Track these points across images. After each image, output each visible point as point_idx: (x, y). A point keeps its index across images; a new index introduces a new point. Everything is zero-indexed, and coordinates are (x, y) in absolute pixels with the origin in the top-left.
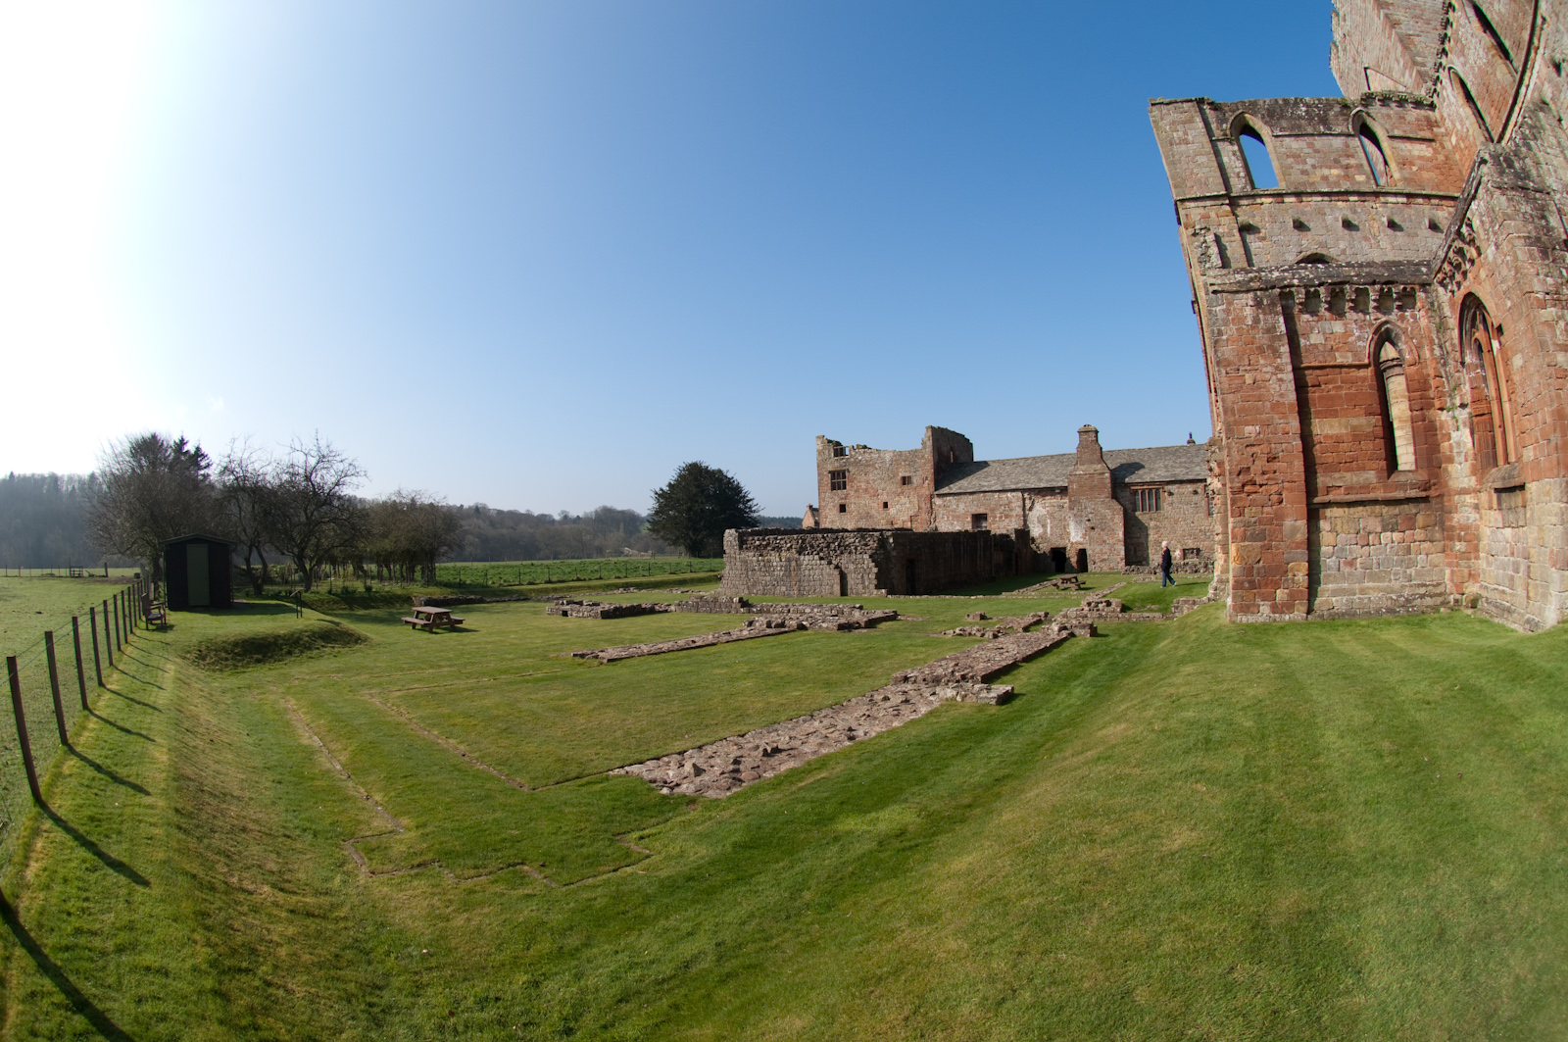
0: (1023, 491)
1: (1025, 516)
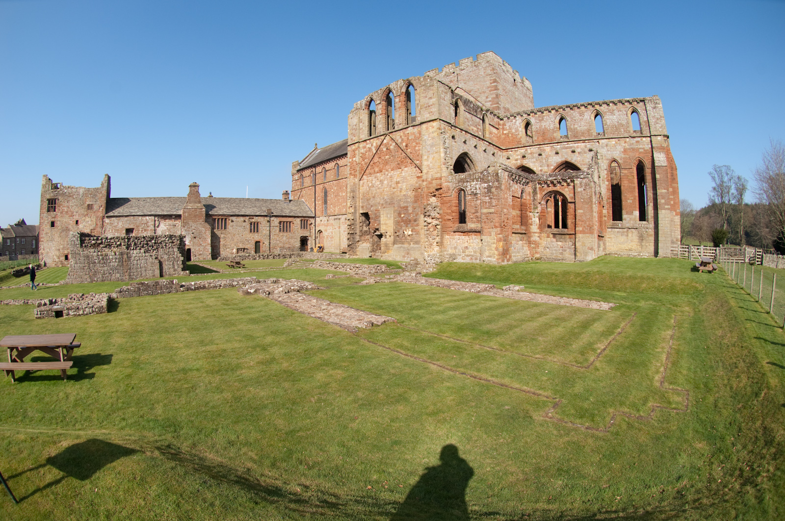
0: (155, 216)
1: (155, 230)
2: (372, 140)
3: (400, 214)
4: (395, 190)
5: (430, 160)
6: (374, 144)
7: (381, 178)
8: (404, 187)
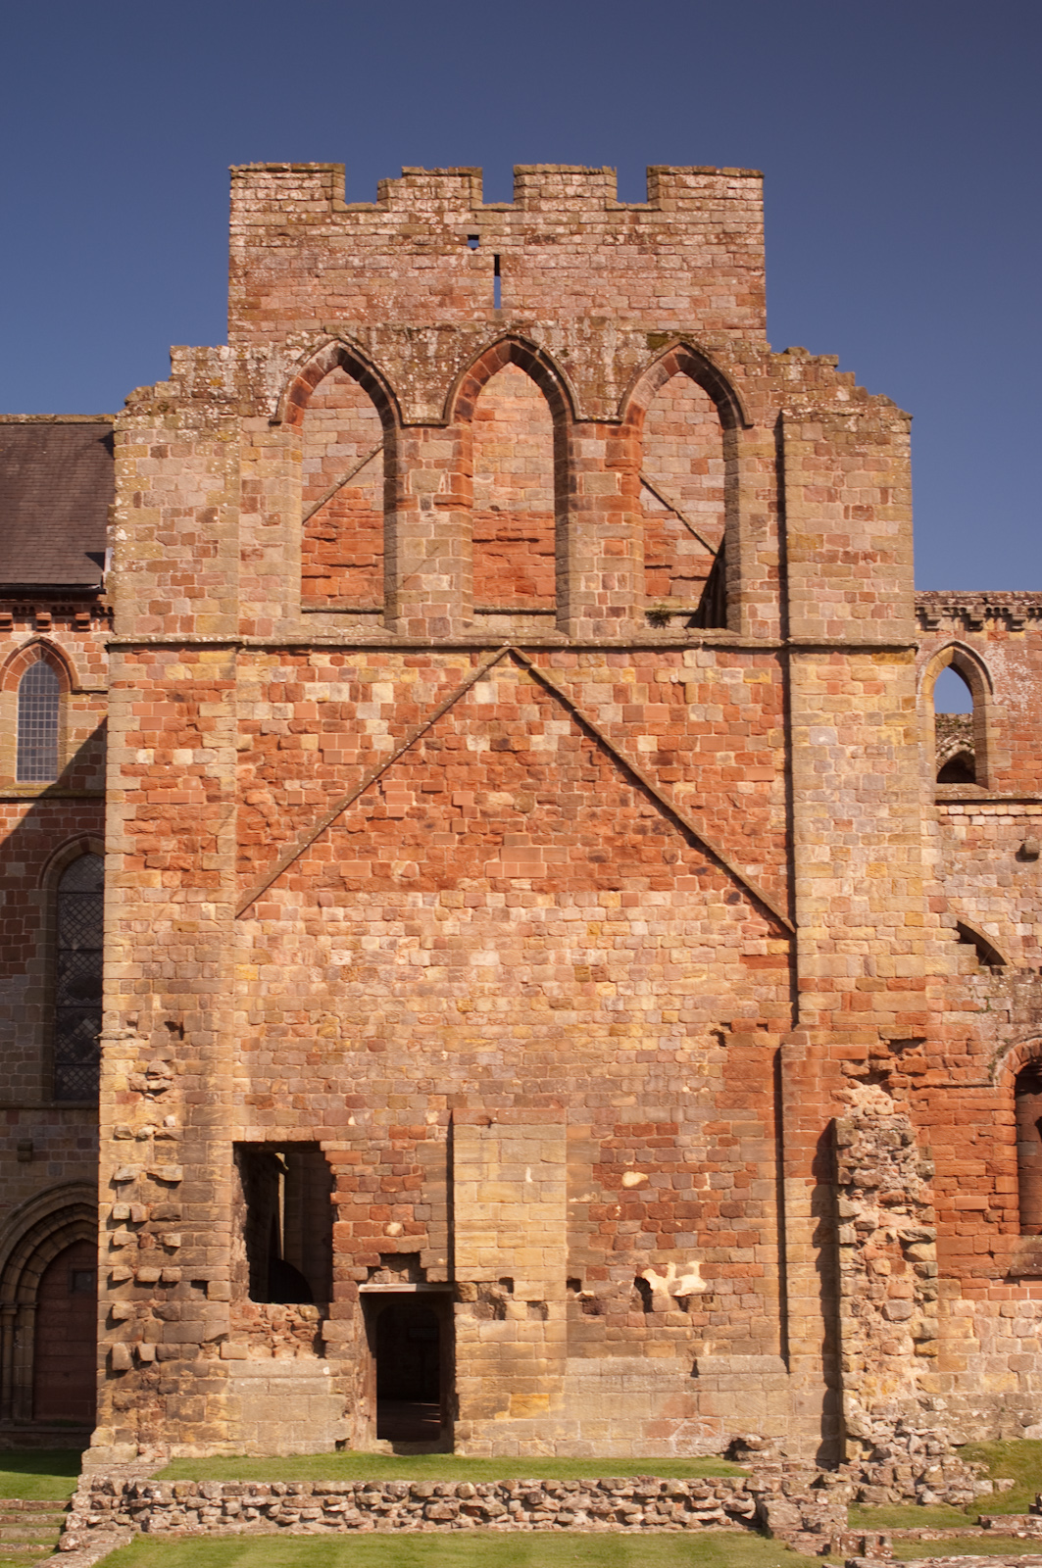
2: (358, 660)
3: (607, 1170)
4: (573, 1016)
5: (856, 871)
6: (384, 692)
7: (449, 927)
8: (648, 1004)
